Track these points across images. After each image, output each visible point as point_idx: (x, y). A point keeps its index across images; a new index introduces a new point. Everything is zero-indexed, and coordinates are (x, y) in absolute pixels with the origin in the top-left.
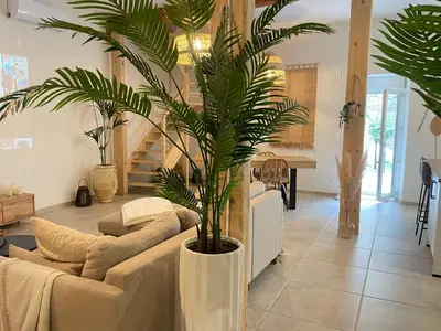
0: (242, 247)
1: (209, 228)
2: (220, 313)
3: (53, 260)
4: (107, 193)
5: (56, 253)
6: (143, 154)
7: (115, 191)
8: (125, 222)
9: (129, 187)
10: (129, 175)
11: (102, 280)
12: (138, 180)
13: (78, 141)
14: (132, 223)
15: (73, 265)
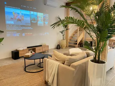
0: (106, 63)
1: (97, 57)
2: (100, 79)
3: (57, 60)
4: (64, 46)
5: (58, 59)
6: (72, 37)
7: (66, 46)
8: (70, 53)
9: (69, 45)
10: (69, 42)
11: (70, 66)
12: (71, 44)
13: (58, 33)
14: (72, 54)
15: (62, 62)
